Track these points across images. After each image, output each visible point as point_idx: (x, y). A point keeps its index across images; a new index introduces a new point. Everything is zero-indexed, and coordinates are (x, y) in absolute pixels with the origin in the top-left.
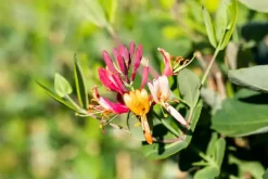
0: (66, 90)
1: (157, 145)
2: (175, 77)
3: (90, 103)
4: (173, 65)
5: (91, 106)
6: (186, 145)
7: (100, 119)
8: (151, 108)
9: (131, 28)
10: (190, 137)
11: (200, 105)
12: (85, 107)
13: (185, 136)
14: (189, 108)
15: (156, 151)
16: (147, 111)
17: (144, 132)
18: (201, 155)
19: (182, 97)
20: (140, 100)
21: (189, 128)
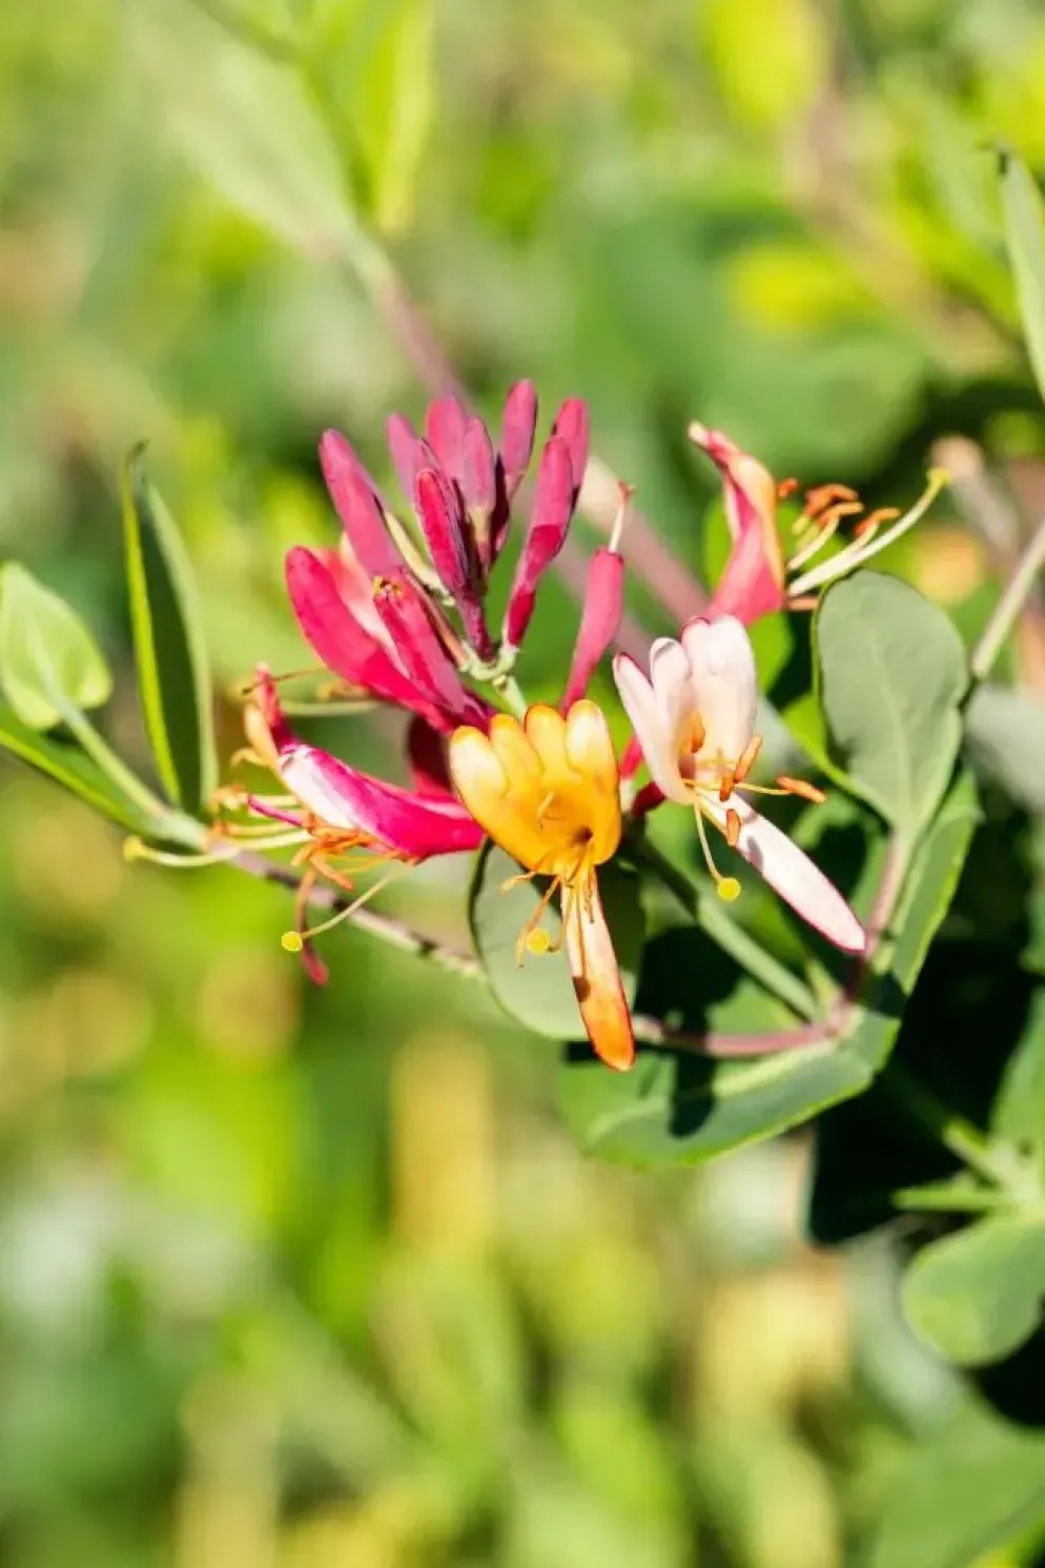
0: (73, 681)
1: (665, 1073)
2: (800, 625)
3: (226, 778)
4: (787, 542)
5: (233, 800)
6: (857, 1076)
7: (292, 883)
8: (633, 826)
9: (519, 232)
10: (890, 1027)
11: (965, 810)
12: (191, 802)
13: (857, 1016)
14: (885, 828)
15: (659, 1104)
16: (604, 847)
17: (581, 989)
18: (958, 1137)
19: (840, 755)
20: (557, 774)
21: (882, 960)
